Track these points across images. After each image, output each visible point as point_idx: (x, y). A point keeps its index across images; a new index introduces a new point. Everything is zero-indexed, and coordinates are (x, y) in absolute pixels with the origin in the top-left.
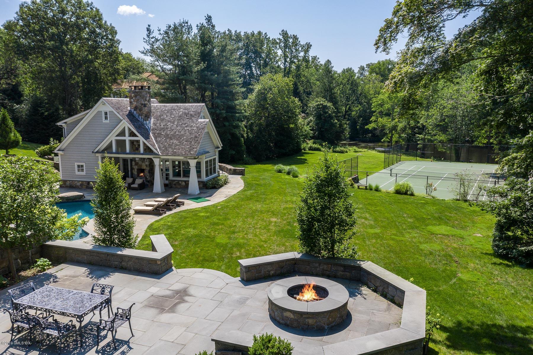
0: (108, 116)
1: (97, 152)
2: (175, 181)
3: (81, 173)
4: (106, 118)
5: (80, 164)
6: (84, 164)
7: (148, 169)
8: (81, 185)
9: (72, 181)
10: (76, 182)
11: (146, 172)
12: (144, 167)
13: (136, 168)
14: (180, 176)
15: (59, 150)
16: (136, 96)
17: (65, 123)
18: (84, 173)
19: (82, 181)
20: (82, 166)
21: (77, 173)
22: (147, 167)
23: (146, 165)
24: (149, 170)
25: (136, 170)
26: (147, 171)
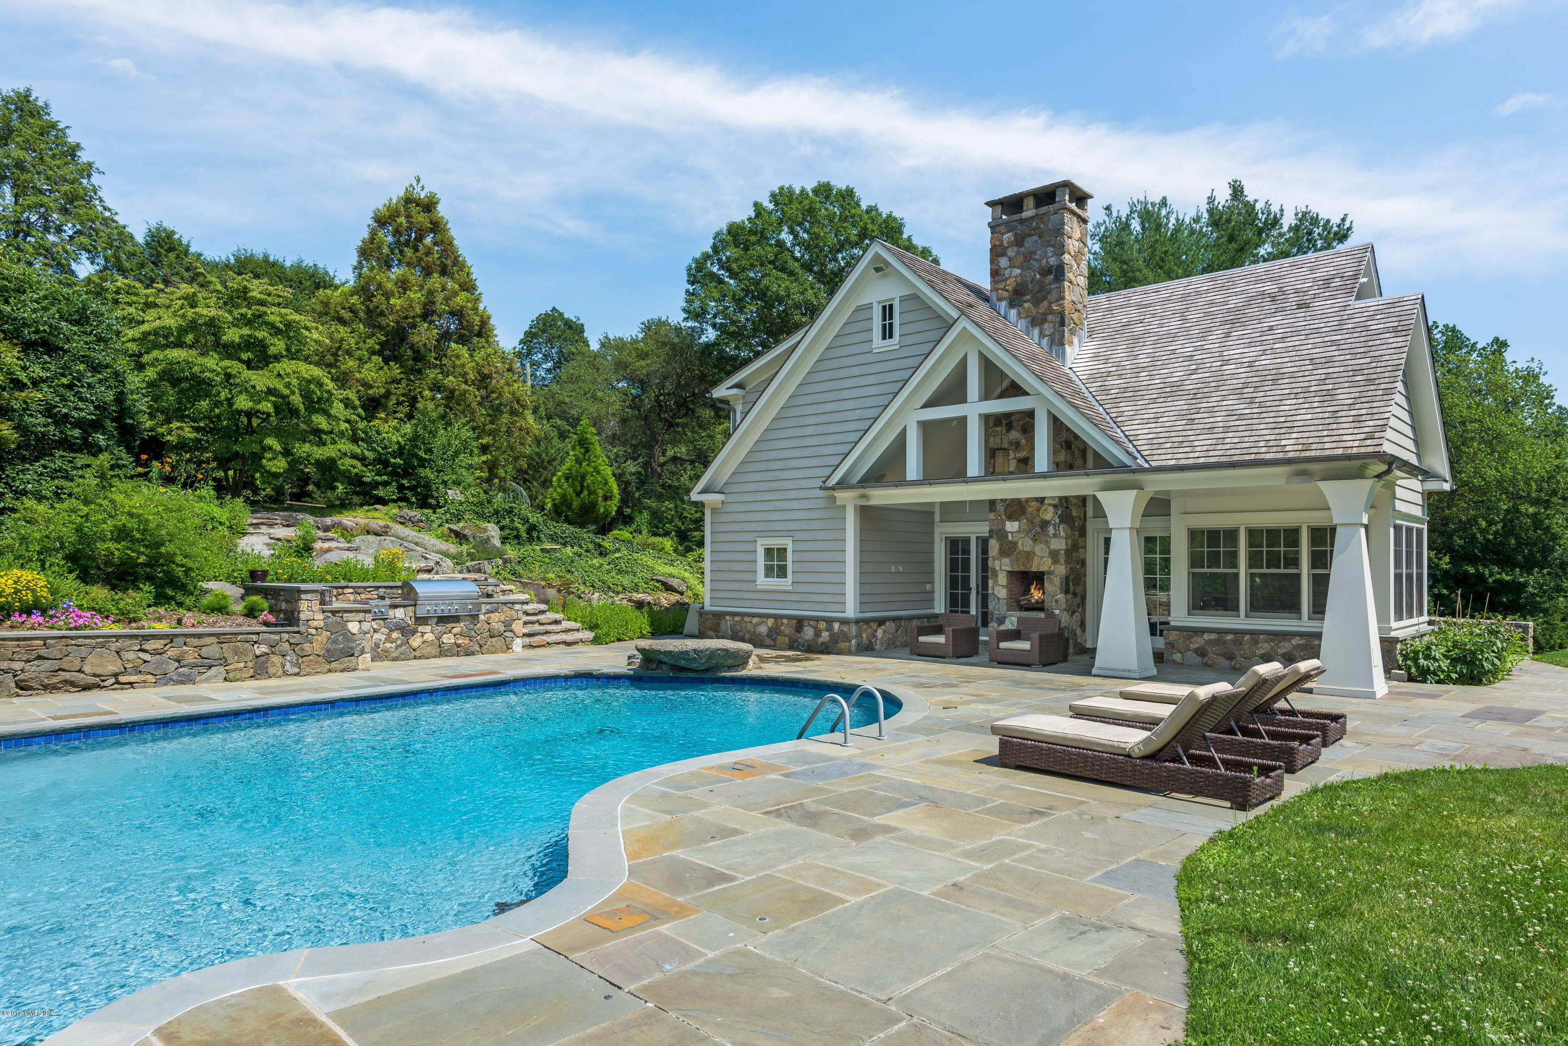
0: (896, 321)
1: (842, 484)
2: (1202, 631)
3: (775, 583)
4: (888, 332)
5: (775, 542)
6: (788, 543)
7: (1061, 570)
8: (774, 632)
9: (743, 615)
10: (755, 620)
11: (1053, 586)
12: (1041, 564)
13: (1002, 566)
14: (1236, 608)
15: (704, 491)
16: (1019, 241)
17: (739, 386)
18: (786, 583)
19: (776, 617)
20: (782, 551)
21: (762, 580)
22: (1055, 561)
23: (1054, 555)
24: (1067, 578)
25: (1002, 579)
26: (1057, 581)
